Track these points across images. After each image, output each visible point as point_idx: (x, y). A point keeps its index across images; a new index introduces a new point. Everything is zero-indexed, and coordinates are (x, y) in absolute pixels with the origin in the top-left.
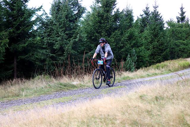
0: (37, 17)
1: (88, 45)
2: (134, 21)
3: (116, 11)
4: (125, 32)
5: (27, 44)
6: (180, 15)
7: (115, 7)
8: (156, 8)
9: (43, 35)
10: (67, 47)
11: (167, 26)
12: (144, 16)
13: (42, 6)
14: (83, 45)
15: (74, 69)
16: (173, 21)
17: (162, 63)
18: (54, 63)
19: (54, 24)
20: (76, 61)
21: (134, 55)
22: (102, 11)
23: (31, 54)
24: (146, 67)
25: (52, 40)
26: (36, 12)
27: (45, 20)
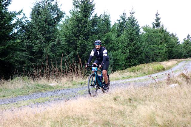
0: (17, 20)
1: (67, 48)
2: (112, 26)
3: (94, 16)
4: (102, 36)
5: (7, 46)
6: (155, 21)
7: (93, 12)
8: (133, 13)
9: (23, 38)
10: (45, 50)
11: (143, 31)
12: (121, 21)
13: (22, 10)
14: (61, 48)
15: (52, 71)
16: (149, 27)
17: (137, 67)
18: (33, 65)
19: (34, 27)
20: (54, 63)
21: (111, 59)
22: (80, 15)
23: (10, 56)
24: (122, 69)
25: (31, 43)
26: (17, 16)
27: (25, 23)
